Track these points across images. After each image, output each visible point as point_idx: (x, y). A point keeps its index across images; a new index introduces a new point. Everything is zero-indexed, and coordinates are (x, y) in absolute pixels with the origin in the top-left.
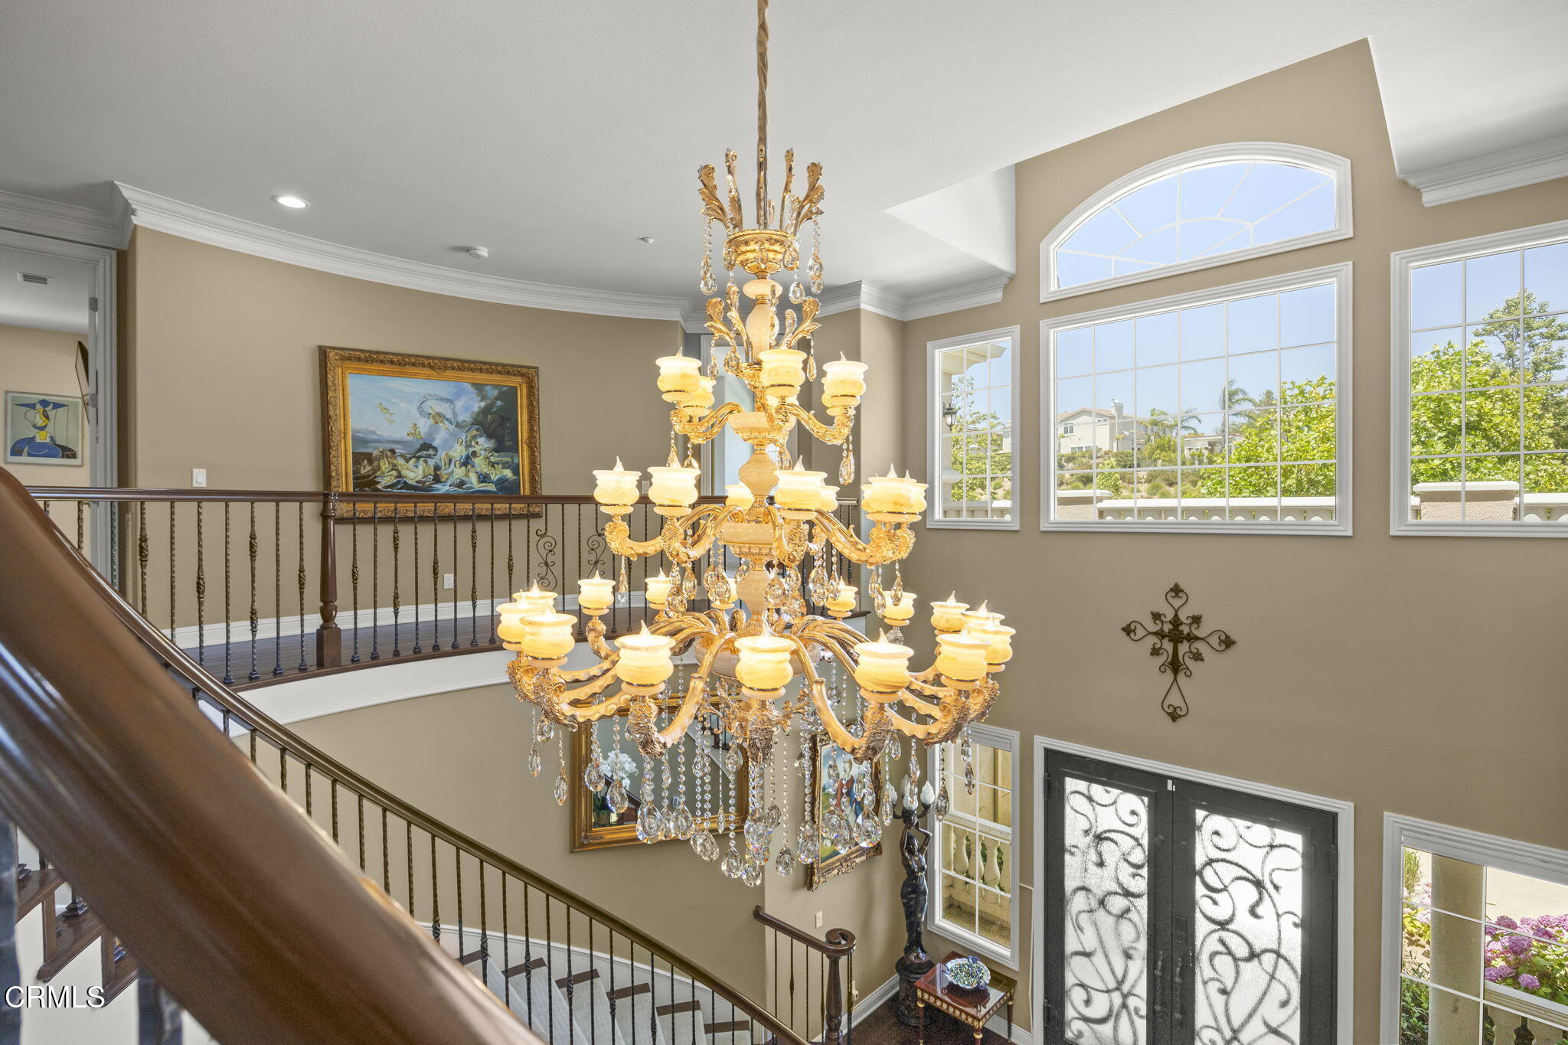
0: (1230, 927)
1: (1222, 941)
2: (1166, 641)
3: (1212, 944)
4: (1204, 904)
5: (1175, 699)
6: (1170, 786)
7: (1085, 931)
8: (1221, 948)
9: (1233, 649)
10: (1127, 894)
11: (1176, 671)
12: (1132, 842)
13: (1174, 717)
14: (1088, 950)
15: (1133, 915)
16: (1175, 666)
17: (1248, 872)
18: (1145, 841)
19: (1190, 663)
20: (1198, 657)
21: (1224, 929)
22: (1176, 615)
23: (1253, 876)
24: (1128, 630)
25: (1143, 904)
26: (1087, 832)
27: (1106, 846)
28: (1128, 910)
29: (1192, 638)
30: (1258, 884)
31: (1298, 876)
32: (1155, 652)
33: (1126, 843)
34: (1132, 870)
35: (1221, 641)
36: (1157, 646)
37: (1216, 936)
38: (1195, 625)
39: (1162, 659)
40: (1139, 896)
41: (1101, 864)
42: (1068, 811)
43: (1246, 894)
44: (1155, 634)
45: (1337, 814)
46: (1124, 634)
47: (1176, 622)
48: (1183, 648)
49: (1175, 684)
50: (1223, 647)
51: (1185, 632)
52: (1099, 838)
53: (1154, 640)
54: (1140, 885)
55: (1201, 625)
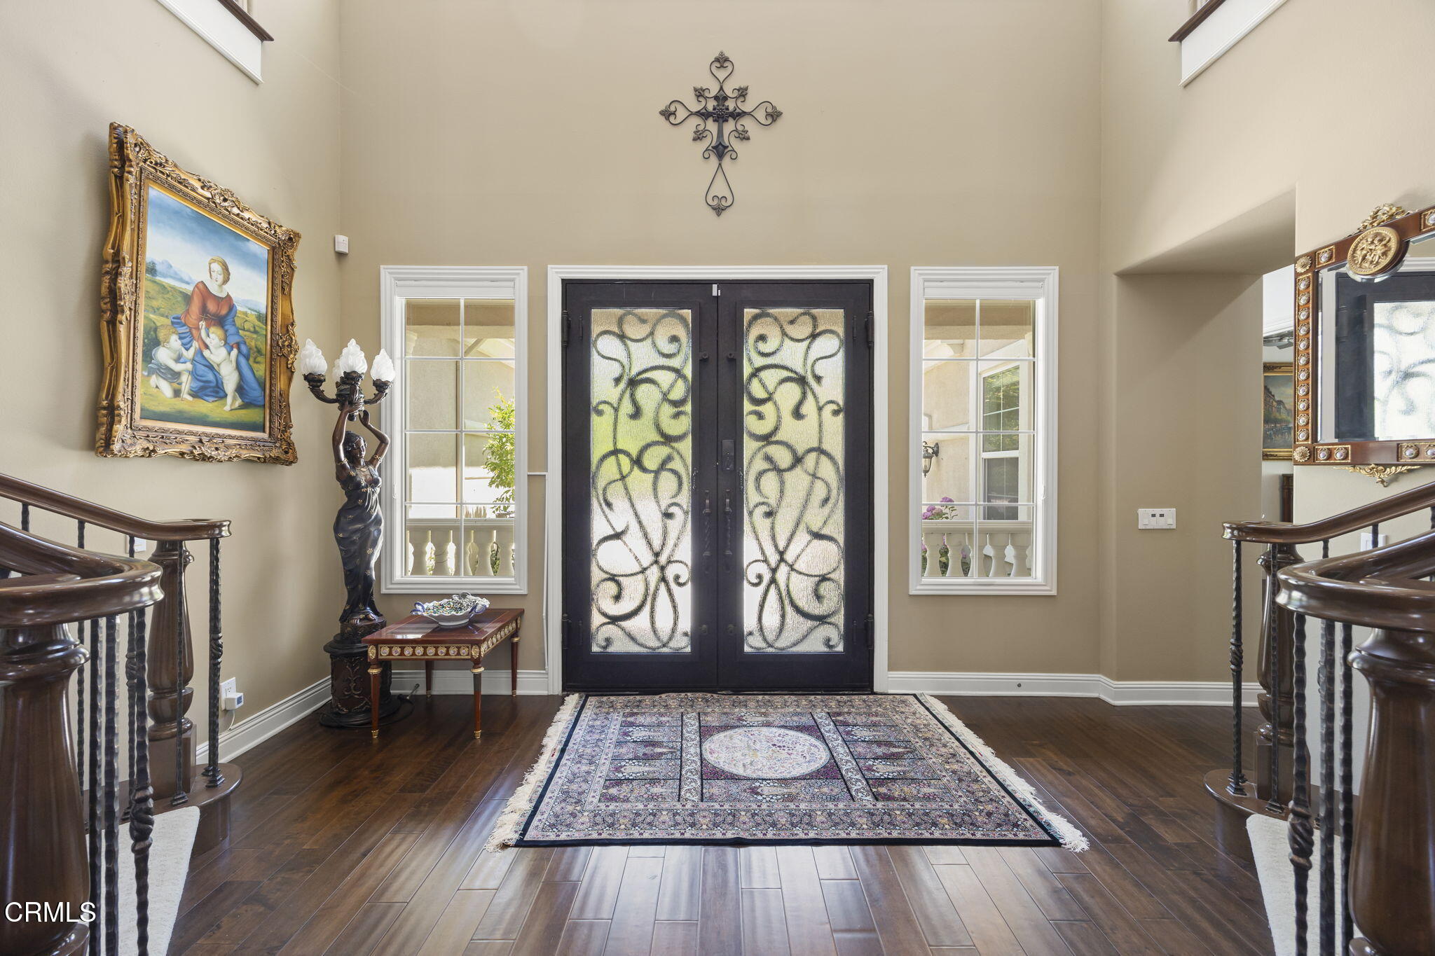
0: (774, 439)
1: (768, 458)
2: (710, 121)
3: (760, 464)
4: (750, 423)
5: (720, 189)
6: (715, 291)
7: (614, 507)
8: (766, 466)
9: (780, 122)
10: (668, 439)
11: (720, 156)
12: (672, 376)
13: (719, 210)
14: (619, 530)
15: (676, 464)
16: (720, 150)
17: (791, 371)
18: (688, 371)
19: (736, 144)
20: (743, 136)
21: (770, 443)
22: (721, 88)
23: (796, 373)
24: (667, 114)
25: (686, 447)
26: (618, 381)
27: (643, 392)
28: (669, 459)
29: (737, 115)
30: (801, 381)
31: (839, 360)
32: (698, 137)
33: (665, 378)
34: (673, 410)
35: (768, 115)
36: (701, 128)
37: (760, 455)
38: (742, 99)
39: (705, 143)
40: (679, 438)
41: (637, 414)
42: (595, 358)
43: (789, 394)
44: (699, 114)
45: (872, 281)
46: (663, 118)
47: (721, 98)
48: (729, 126)
49: (720, 168)
50: (770, 121)
51: (731, 108)
52: (633, 383)
53: (695, 121)
54: (684, 425)
55: (748, 97)
